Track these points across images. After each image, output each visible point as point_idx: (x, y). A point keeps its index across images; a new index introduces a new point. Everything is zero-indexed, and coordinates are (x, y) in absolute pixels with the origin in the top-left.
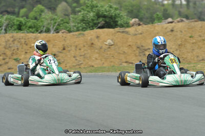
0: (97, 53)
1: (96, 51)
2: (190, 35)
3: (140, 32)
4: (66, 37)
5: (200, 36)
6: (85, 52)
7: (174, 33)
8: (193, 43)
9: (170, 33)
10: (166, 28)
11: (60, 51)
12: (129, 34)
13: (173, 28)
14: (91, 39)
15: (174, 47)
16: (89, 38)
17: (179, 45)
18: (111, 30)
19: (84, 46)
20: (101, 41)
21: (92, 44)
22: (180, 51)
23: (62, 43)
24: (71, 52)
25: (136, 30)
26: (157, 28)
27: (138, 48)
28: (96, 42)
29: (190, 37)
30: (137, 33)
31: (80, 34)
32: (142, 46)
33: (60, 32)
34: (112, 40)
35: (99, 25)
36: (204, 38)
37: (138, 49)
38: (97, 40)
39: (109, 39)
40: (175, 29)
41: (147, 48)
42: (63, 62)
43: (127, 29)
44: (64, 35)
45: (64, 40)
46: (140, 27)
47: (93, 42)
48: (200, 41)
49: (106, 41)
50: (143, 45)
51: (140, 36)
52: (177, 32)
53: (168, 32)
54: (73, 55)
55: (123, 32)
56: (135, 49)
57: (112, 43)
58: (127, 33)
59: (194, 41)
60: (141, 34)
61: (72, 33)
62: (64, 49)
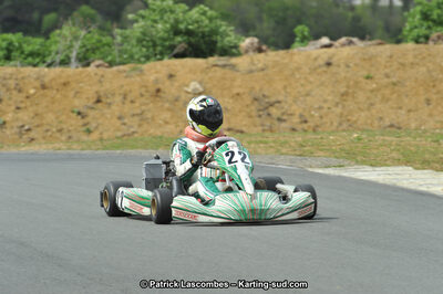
0: (169, 109)
1: (167, 105)
2: (365, 73)
3: (260, 66)
4: (102, 76)
5: (387, 76)
6: (143, 108)
7: (333, 69)
8: (372, 91)
9: (325, 69)
10: (316, 59)
11: (90, 104)
12: (238, 71)
13: (330, 58)
14: (157, 81)
15: (330, 98)
16: (152, 78)
17: (343, 95)
18: (200, 61)
19: (142, 95)
20: (176, 84)
21: (158, 91)
22: (344, 106)
23: (95, 88)
24: (114, 107)
25: (252, 63)
26: (296, 58)
27: (256, 99)
28: (166, 86)
29: (368, 78)
30: (254, 68)
31: (134, 69)
32: (264, 96)
33: (92, 65)
34: (200, 83)
35: (176, 51)
36: (394, 80)
37: (256, 103)
38: (168, 83)
39: (194, 80)
40: (334, 60)
41: (273, 99)
42: (96, 128)
43: (234, 60)
44: (101, 71)
45: (100, 82)
46: (262, 55)
47: (160, 86)
48: (386, 87)
49: (187, 86)
50: (266, 93)
51: (261, 74)
52: (339, 66)
53: (320, 66)
54: (117, 114)
55: (224, 66)
56: (249, 102)
57: (201, 90)
58: (233, 67)
59: (374, 86)
60: (263, 70)
61: (115, 68)
62: (98, 101)
